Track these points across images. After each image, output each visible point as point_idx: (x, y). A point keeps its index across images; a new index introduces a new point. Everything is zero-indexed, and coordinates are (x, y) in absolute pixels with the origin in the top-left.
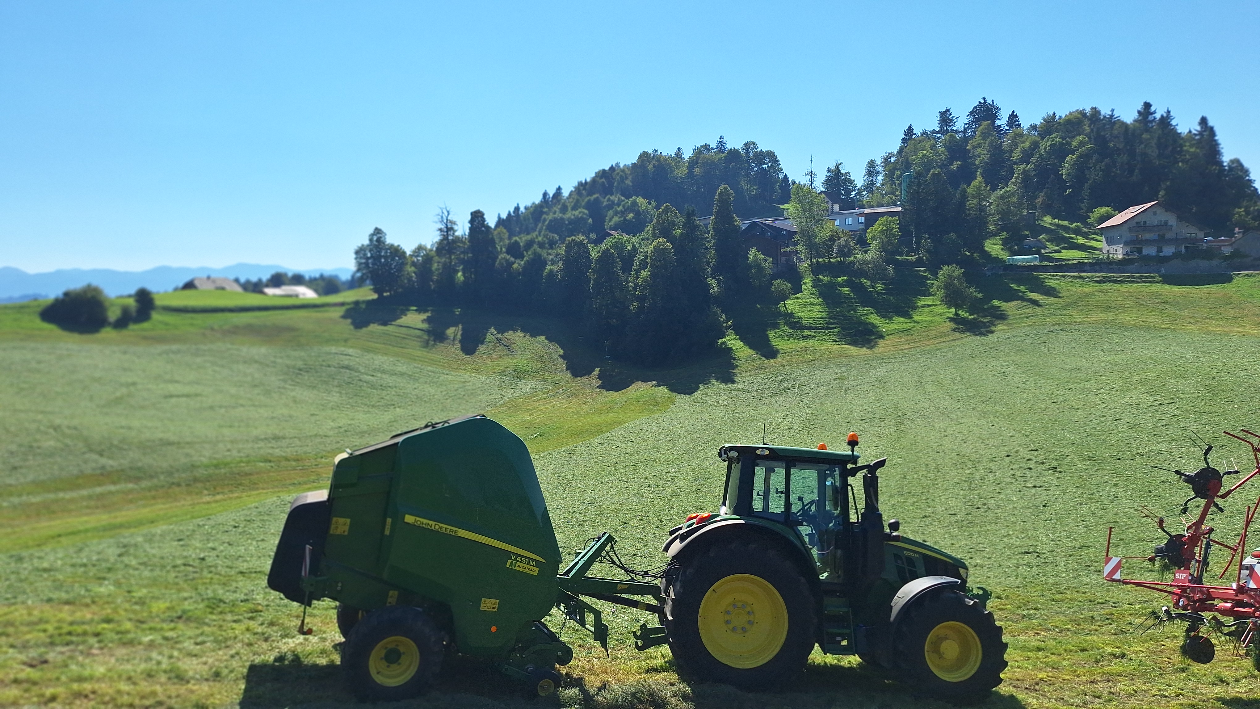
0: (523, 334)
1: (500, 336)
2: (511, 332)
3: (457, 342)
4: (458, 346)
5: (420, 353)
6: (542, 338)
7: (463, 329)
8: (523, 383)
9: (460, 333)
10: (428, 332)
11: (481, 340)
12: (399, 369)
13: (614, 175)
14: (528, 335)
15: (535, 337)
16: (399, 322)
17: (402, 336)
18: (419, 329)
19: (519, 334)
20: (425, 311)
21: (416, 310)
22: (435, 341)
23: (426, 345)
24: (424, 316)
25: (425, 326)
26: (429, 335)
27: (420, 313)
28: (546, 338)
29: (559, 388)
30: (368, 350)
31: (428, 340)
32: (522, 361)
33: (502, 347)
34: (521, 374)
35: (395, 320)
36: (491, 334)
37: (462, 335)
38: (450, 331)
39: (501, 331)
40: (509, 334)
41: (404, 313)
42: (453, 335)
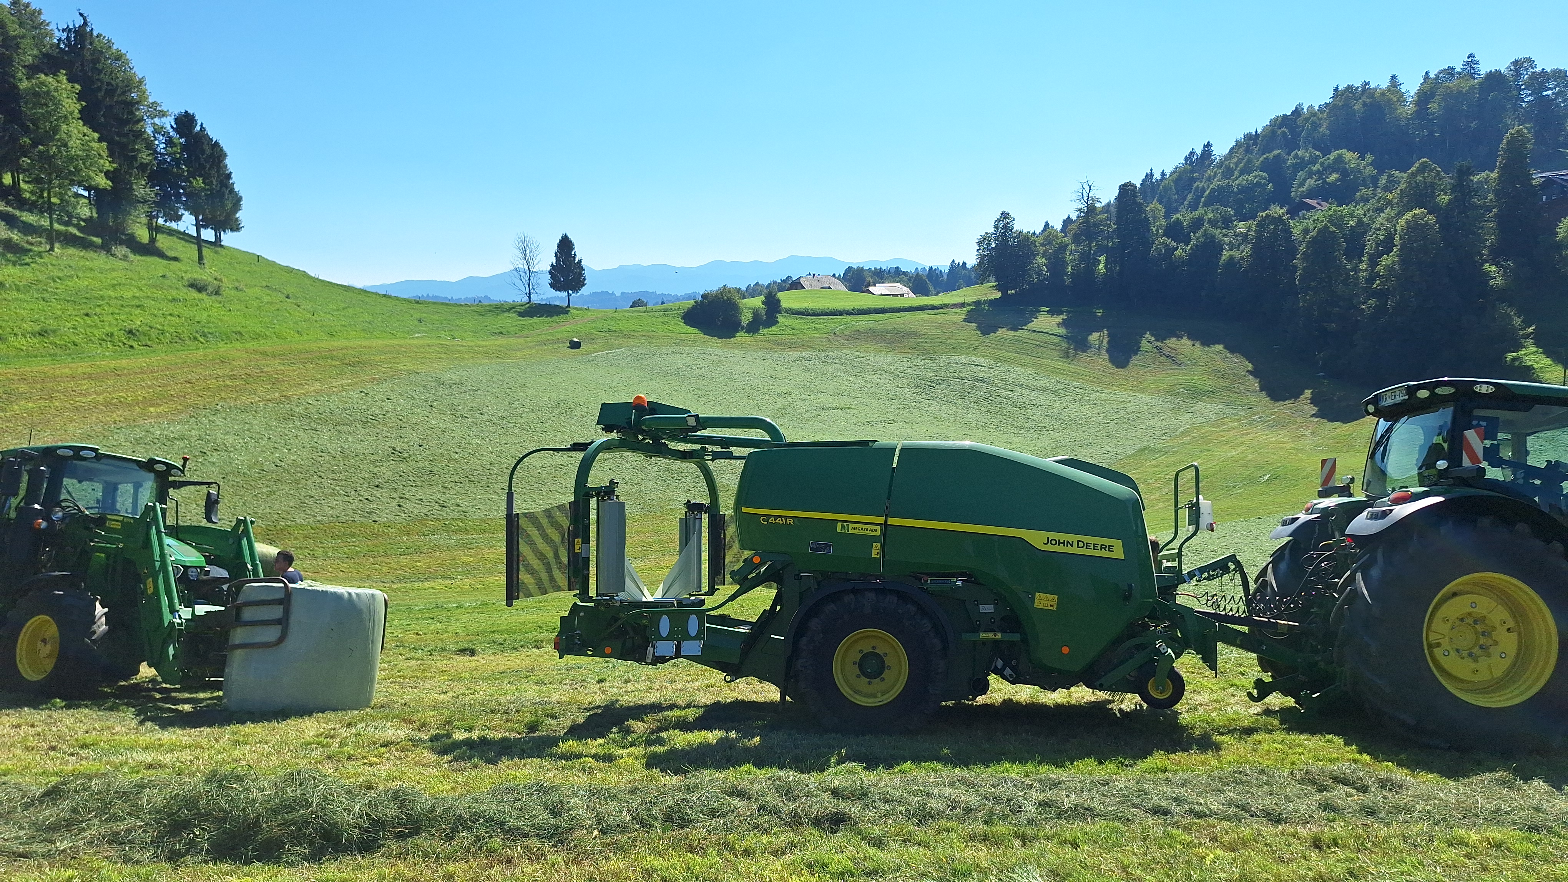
0: (1190, 343)
1: (1159, 344)
2: (1174, 340)
3: (1103, 351)
4: (1106, 356)
5: (1061, 364)
6: (1220, 347)
7: (1109, 335)
8: (1201, 406)
9: (1106, 340)
10: (1067, 338)
11: (1135, 349)
12: (1041, 383)
13: (1299, 121)
14: (1198, 344)
15: (1208, 346)
16: (1030, 326)
17: (1037, 343)
18: (1056, 335)
19: (1185, 341)
20: (1060, 313)
21: (1048, 312)
22: (1075, 349)
23: (1066, 355)
24: (1059, 319)
25: (1062, 331)
26: (1068, 342)
27: (1053, 315)
28: (1225, 348)
29: (1255, 415)
30: (1002, 360)
31: (1068, 349)
32: (1198, 378)
33: (1164, 358)
34: (1197, 394)
35: (1026, 324)
36: (1147, 342)
37: (1109, 342)
38: (1094, 337)
39: (1161, 338)
40: (1172, 342)
41: (1034, 314)
42: (1097, 342)
